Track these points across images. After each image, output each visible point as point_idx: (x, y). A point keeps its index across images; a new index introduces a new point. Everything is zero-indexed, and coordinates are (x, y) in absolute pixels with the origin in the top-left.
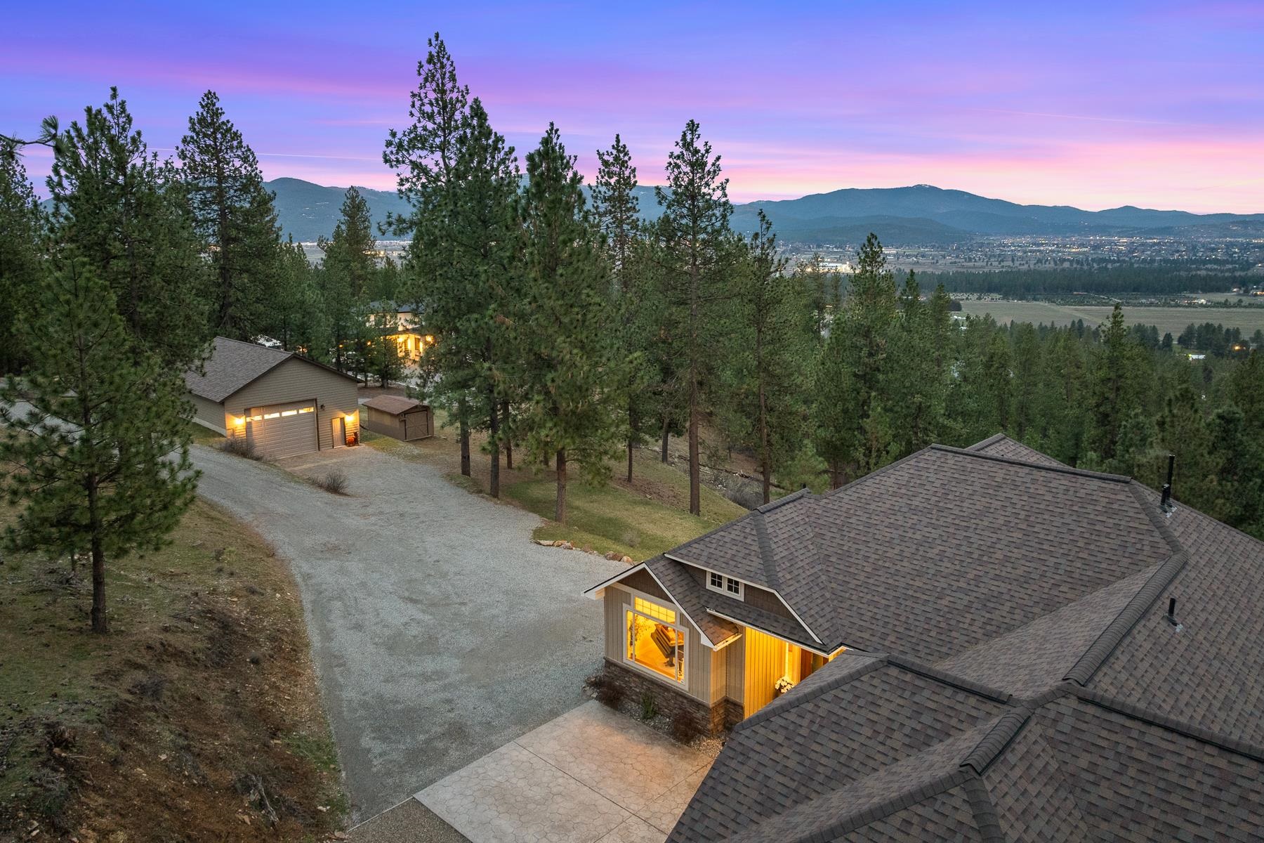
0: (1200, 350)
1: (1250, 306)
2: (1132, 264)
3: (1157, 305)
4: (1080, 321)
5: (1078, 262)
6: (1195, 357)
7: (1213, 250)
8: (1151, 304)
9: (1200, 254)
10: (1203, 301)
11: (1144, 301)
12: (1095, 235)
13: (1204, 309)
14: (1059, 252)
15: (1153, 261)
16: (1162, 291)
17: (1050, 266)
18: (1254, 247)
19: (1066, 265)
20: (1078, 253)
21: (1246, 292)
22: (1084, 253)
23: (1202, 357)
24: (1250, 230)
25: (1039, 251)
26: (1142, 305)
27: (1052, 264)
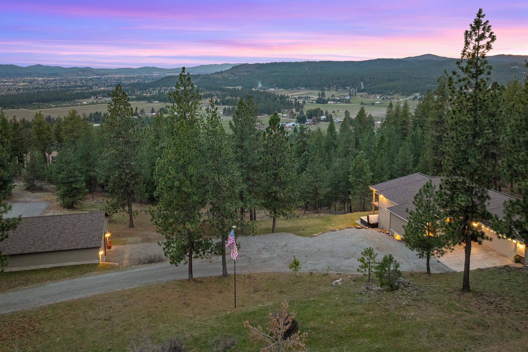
0: (96, 122)
1: (101, 103)
2: (49, 89)
3: (70, 106)
4: (49, 116)
5: (26, 89)
6: (96, 125)
7: (76, 82)
8: (68, 106)
9: (72, 84)
10: (85, 103)
11: (64, 105)
12: (27, 77)
13: (87, 106)
14: (15, 85)
15: (56, 87)
16: (68, 100)
17: (14, 92)
18: (89, 80)
19: (21, 91)
20: (24, 85)
21: (97, 97)
22: (26, 85)
23: (99, 125)
24: (86, 74)
25: (6, 85)
26: (64, 106)
27: (15, 91)
